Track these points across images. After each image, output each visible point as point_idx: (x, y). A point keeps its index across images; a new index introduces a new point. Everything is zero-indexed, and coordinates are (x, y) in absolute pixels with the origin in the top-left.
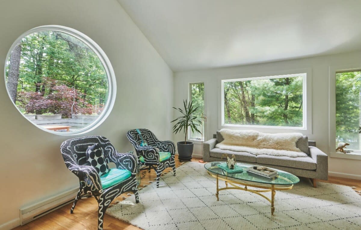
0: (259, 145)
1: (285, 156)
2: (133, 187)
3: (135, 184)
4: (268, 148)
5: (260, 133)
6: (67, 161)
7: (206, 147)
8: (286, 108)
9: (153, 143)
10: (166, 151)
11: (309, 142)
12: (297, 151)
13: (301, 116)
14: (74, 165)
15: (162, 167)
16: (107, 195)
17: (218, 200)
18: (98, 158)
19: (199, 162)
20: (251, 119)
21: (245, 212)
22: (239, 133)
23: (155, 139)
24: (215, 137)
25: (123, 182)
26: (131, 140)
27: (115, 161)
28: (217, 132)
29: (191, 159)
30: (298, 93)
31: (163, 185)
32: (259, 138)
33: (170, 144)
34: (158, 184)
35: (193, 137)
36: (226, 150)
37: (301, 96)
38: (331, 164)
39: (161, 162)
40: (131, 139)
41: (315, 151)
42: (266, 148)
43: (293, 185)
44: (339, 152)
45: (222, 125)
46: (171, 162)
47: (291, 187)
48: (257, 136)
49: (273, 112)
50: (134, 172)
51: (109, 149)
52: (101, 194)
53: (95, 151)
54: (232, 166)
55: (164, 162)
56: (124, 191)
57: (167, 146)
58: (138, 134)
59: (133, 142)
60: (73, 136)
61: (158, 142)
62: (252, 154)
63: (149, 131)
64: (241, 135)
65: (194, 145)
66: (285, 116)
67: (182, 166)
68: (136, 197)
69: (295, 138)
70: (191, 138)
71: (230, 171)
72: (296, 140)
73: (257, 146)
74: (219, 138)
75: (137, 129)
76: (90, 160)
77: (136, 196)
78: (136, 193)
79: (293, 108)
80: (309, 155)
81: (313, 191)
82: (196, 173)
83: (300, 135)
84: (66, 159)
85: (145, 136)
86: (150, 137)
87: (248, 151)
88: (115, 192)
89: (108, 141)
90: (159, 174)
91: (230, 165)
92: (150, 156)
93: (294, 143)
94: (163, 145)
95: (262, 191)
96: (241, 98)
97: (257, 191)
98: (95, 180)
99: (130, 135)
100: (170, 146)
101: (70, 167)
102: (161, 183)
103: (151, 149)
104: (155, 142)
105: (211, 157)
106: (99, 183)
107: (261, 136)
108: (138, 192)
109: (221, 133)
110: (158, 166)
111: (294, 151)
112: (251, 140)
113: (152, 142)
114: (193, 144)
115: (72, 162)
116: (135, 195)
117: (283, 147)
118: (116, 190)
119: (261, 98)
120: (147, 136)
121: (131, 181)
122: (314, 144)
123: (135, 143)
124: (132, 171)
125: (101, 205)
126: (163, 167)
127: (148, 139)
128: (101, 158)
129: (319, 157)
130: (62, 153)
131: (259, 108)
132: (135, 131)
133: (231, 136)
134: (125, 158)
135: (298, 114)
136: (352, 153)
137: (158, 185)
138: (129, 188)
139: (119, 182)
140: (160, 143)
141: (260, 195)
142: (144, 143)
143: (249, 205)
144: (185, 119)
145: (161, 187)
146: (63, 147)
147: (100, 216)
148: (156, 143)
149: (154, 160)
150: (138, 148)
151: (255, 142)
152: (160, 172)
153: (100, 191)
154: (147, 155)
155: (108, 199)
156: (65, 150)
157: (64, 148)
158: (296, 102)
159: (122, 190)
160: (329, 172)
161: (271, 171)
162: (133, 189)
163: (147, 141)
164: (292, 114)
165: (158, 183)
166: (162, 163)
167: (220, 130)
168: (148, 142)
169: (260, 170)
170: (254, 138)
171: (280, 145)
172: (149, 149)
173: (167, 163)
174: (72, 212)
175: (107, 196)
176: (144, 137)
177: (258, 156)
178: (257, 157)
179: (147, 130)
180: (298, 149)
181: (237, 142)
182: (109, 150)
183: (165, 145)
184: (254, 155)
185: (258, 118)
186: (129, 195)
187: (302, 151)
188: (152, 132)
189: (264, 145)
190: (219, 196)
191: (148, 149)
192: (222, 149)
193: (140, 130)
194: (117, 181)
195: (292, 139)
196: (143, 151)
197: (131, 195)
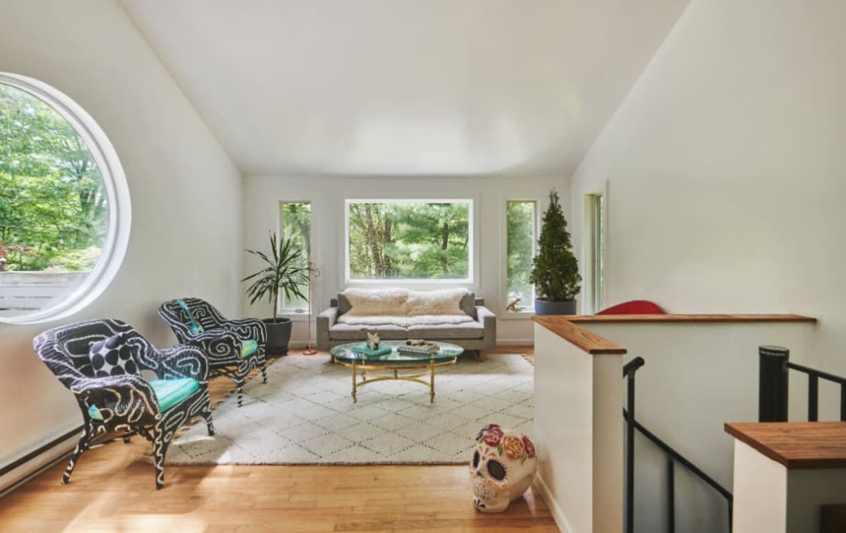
0: (409, 311)
1: (445, 323)
2: (204, 406)
3: (207, 400)
4: (422, 314)
5: (411, 292)
6: (63, 373)
7: (322, 322)
8: (445, 246)
9: (214, 325)
10: (245, 338)
11: (476, 301)
12: (461, 315)
13: (467, 260)
14: (82, 380)
15: (245, 367)
16: (167, 422)
17: (355, 402)
18: (125, 362)
19: (305, 354)
20: (387, 268)
21: (398, 407)
23: (218, 316)
24: (334, 303)
25: (190, 399)
26: (173, 323)
27: (154, 365)
28: (340, 296)
29: (287, 351)
30: (462, 220)
31: (250, 401)
32: (409, 300)
33: (253, 323)
34: (240, 400)
35: (288, 308)
36: (358, 324)
37: (466, 225)
38: (500, 328)
39: (244, 359)
40: (172, 320)
41: (483, 312)
42: (419, 314)
43: (456, 358)
44: (510, 311)
45: (346, 281)
46: (259, 357)
47: (454, 361)
48: (406, 297)
49: (425, 254)
50: (205, 378)
51: (137, 344)
52: (158, 421)
53: (119, 348)
54: (377, 345)
55: (248, 358)
56: (191, 414)
57: (248, 329)
58: (182, 311)
59: (179, 326)
60: (40, 324)
61: (224, 322)
62: (400, 325)
63: (204, 303)
64: (380, 297)
65: (293, 324)
66: (444, 260)
67: (272, 365)
68: (209, 426)
69: (458, 296)
70: (282, 311)
71: (374, 353)
72: (460, 299)
73: (407, 313)
74: (342, 305)
75: (180, 300)
76: (107, 367)
77: (209, 423)
78: (210, 417)
79: (455, 244)
80: (476, 319)
81: (479, 366)
82: (303, 373)
83: (463, 290)
84: (59, 371)
85: (196, 312)
86: (208, 315)
87: (393, 321)
88: (179, 417)
89: (129, 328)
90: (241, 381)
91: (372, 344)
92: (219, 348)
93: (457, 303)
94: (240, 328)
95: (417, 376)
96: (367, 226)
97: (411, 377)
98: (148, 397)
99: (166, 312)
100: (254, 327)
101: (75, 384)
102: (246, 399)
103: (226, 336)
104: (218, 323)
105: (331, 339)
106: (155, 403)
107: (412, 297)
108: (213, 414)
109: (347, 297)
110: (240, 367)
111: (457, 314)
112: (399, 305)
113: (211, 323)
114: (291, 322)
115: (76, 375)
116: (208, 421)
117: (444, 311)
118: (179, 414)
119: (404, 227)
120: (199, 314)
121: (202, 396)
122: (481, 303)
123: (182, 327)
124: (199, 378)
125: (159, 441)
126: (248, 367)
127: (203, 319)
128: (131, 361)
129: (487, 319)
130: (44, 359)
131: (400, 244)
132: (176, 305)
133: (363, 301)
134: (182, 356)
135: (462, 255)
136: (524, 311)
137: (240, 403)
138: (198, 410)
139: (182, 399)
140: (230, 324)
141: (415, 380)
142: (198, 327)
143: (400, 398)
144: (274, 273)
145: (245, 405)
146: (44, 347)
147: (159, 460)
148: (221, 325)
149: (230, 355)
150: (191, 337)
151: (403, 308)
152: (242, 377)
153: (157, 417)
154: (212, 349)
155: (169, 430)
156: (48, 352)
157: (47, 350)
158: (461, 235)
159: (188, 413)
160: (497, 340)
161: (430, 345)
162: (205, 410)
163: (201, 322)
164: (453, 255)
165: (240, 397)
166: (246, 361)
167: (343, 290)
168: (203, 326)
169: (415, 345)
170: (401, 300)
171: (439, 307)
172: (221, 336)
173: (254, 360)
174: (66, 480)
175: (168, 425)
176: (195, 315)
177: (409, 328)
178: (407, 330)
179: (199, 300)
180: (462, 312)
181: (375, 310)
182: (137, 347)
183: (244, 328)
184: (403, 327)
185: (400, 266)
186: (184, 430)
187: (468, 314)
188: (209, 303)
189: (417, 309)
190: (357, 396)
191: (219, 336)
192: (350, 324)
193: (185, 300)
194: (179, 397)
195: (455, 298)
196: (203, 343)
197: (188, 429)
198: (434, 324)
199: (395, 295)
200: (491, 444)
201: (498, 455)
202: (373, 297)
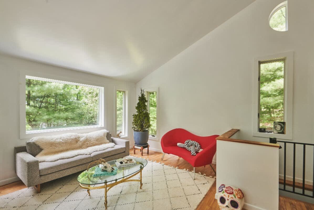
0: (82, 145)
5: (80, 135)
12: (109, 143)
22: (60, 139)
28: (29, 144)
32: (81, 139)
36: (58, 160)
45: (26, 133)
48: (79, 138)
62: (87, 155)
64: (63, 140)
72: (106, 135)
87: (81, 153)
93: (106, 137)
105: (41, 176)
107: (82, 137)
109: (36, 143)
170: (76, 140)
171: (99, 141)
178: (91, 156)
180: (108, 141)
184: (88, 155)
189: (88, 144)
192: (51, 161)
198: (104, 150)
199: (72, 137)
200: (230, 193)
201: (234, 198)
202: (58, 140)
